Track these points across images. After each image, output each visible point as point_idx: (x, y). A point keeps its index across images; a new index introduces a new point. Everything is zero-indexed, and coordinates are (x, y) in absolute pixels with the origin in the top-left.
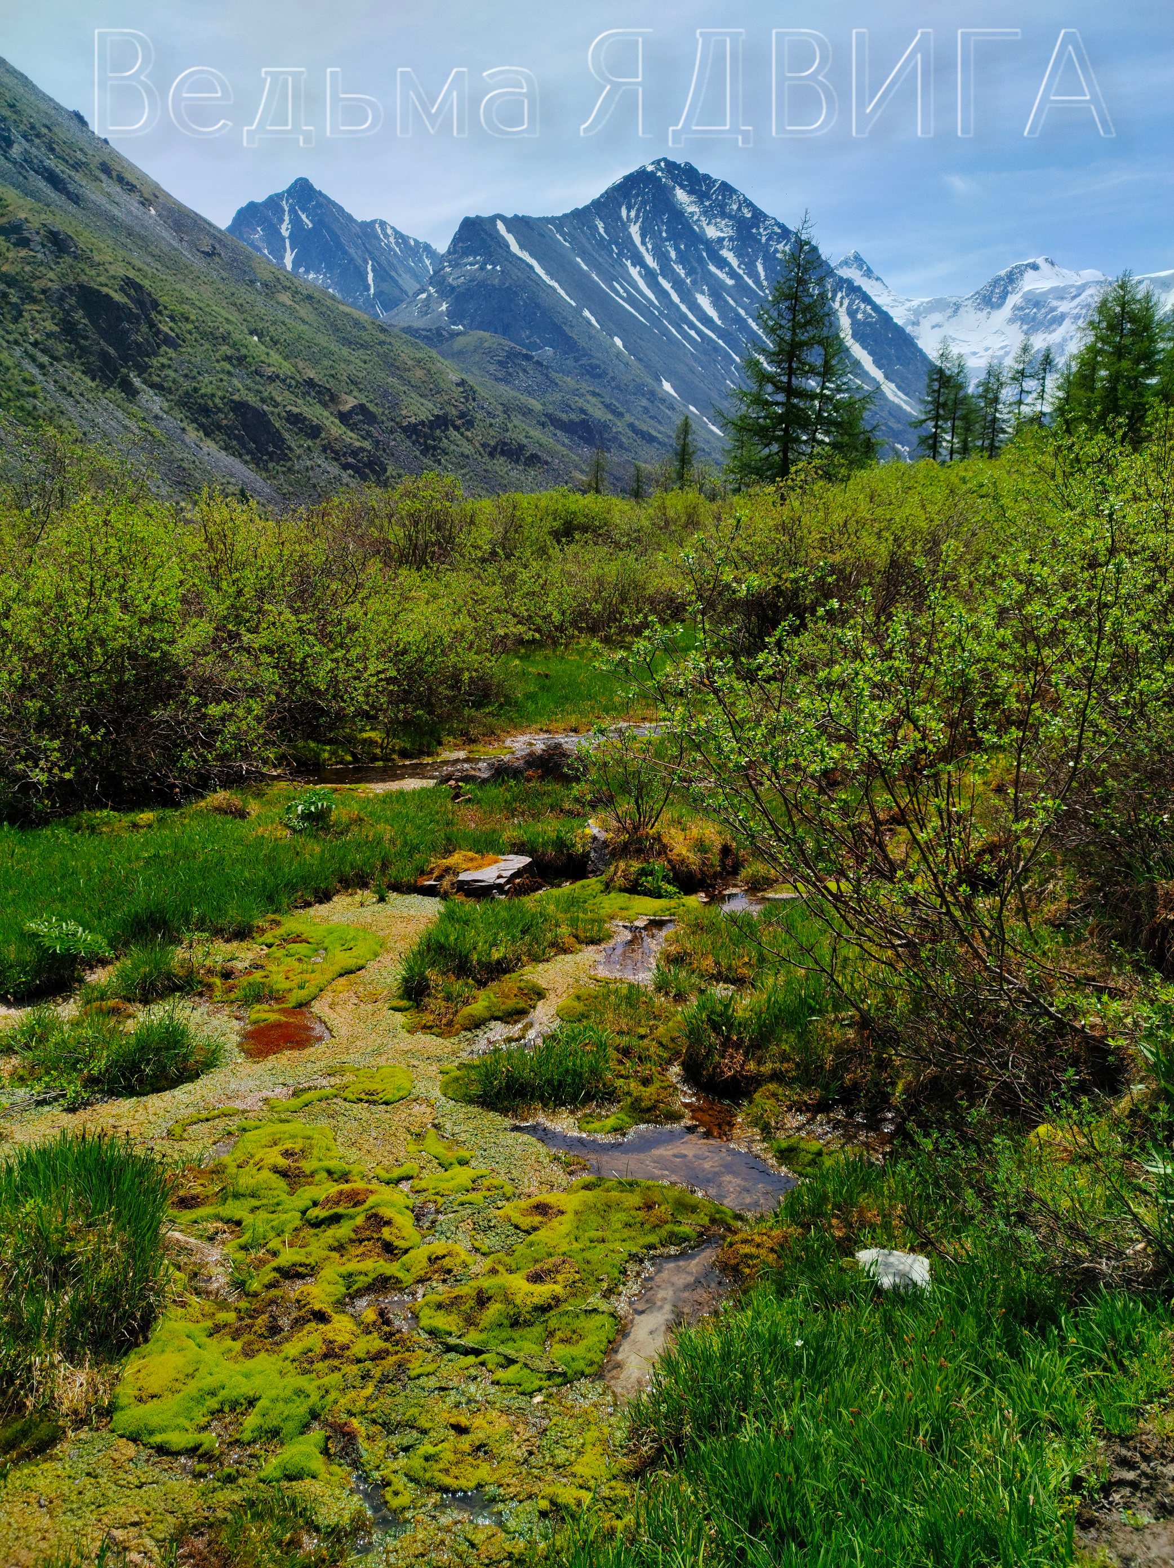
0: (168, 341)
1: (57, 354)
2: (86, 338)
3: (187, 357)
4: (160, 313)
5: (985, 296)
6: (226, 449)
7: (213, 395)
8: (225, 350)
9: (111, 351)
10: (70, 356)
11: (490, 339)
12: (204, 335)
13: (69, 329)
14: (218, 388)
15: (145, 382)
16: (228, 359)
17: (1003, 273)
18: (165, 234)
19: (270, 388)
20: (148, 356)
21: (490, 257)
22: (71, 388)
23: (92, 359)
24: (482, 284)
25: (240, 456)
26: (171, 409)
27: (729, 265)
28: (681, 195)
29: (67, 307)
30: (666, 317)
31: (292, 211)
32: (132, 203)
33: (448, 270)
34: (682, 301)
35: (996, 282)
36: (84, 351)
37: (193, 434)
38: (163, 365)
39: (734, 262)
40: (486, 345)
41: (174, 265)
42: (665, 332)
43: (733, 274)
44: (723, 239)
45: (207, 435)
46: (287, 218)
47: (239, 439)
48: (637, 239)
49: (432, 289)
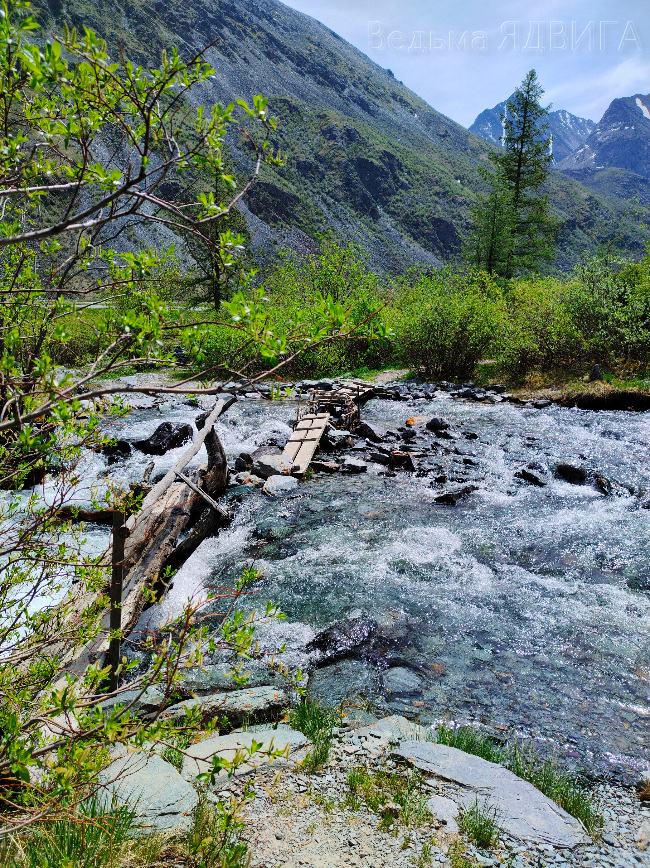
0: (403, 186)
1: (339, 197)
2: (355, 187)
3: (412, 194)
4: (402, 170)
6: (425, 247)
7: (423, 215)
8: (437, 189)
9: (369, 194)
10: (345, 199)
11: (619, 172)
12: (426, 181)
13: (348, 183)
14: (426, 211)
15: (385, 210)
16: (437, 194)
18: (420, 128)
19: (458, 210)
20: (389, 195)
21: (628, 122)
22: (342, 216)
23: (358, 199)
24: (620, 139)
25: (433, 250)
26: (397, 225)
29: (348, 170)
32: (405, 112)
33: (599, 133)
36: (353, 194)
37: (407, 239)
38: (397, 200)
40: (616, 175)
41: (419, 144)
45: (415, 239)
46: (506, 116)
47: (434, 241)
49: (587, 146)
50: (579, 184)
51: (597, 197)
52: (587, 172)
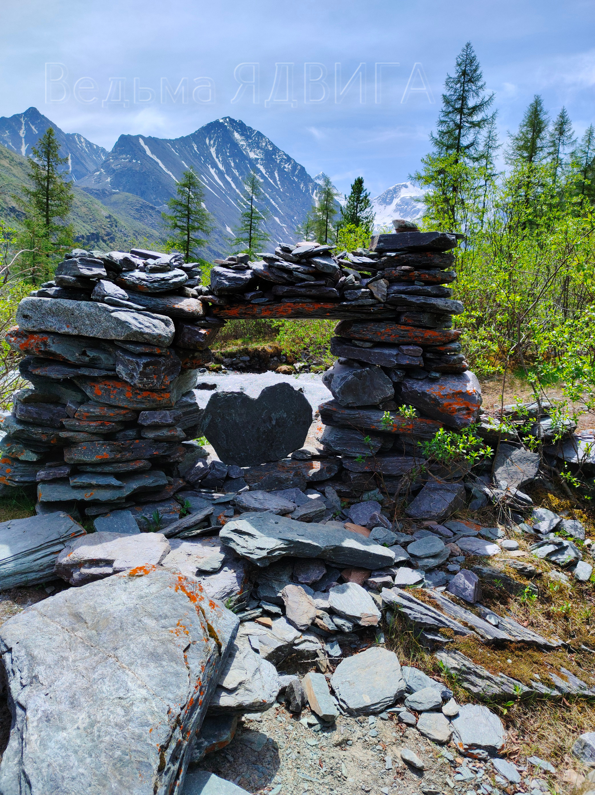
5: (383, 199)
11: (132, 198)
17: (391, 188)
21: (134, 156)
24: (130, 170)
27: (261, 172)
28: (237, 136)
30: (229, 195)
31: (26, 124)
33: (111, 161)
34: (237, 188)
35: (388, 192)
39: (264, 171)
40: (130, 200)
42: (228, 203)
43: (263, 176)
44: (258, 159)
46: (23, 127)
48: (214, 155)
49: (102, 170)
50: (98, 202)
51: (115, 216)
52: (105, 193)
